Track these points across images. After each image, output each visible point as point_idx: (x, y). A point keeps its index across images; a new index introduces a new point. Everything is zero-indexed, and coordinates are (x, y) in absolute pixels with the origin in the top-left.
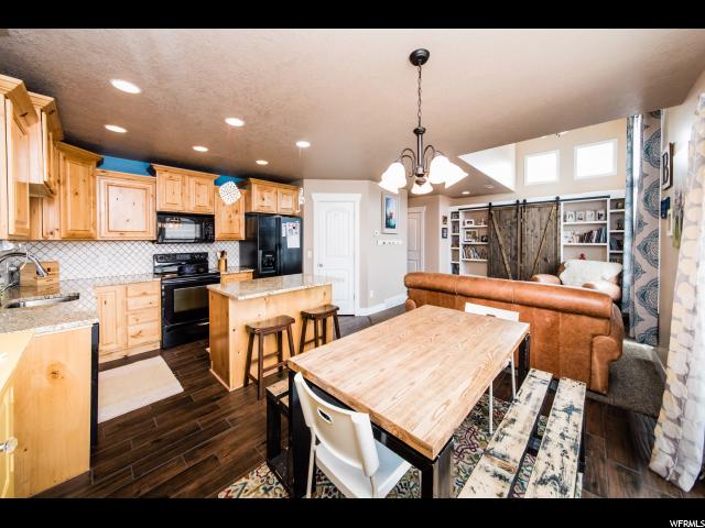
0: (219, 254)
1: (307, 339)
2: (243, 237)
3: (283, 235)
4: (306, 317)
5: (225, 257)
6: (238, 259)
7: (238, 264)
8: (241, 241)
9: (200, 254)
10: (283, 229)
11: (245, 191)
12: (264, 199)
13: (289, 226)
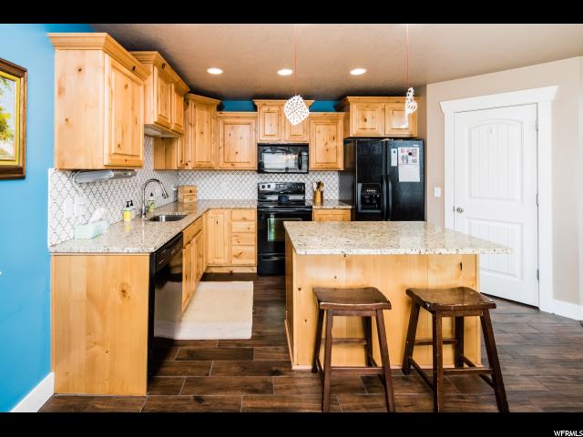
0: (315, 186)
1: (418, 337)
2: (341, 167)
3: (394, 163)
4: (416, 302)
5: (322, 189)
6: (337, 192)
7: (337, 198)
8: (340, 172)
9: (297, 184)
10: (394, 156)
11: (342, 114)
12: (366, 120)
13: (402, 151)
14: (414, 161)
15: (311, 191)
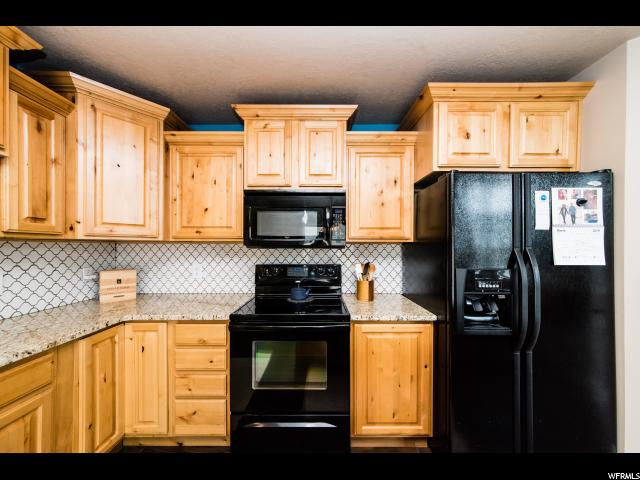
0: (360, 270)
2: (408, 234)
3: (542, 224)
5: (371, 275)
8: (406, 246)
11: (411, 136)
12: (468, 136)
13: (562, 197)
14: (591, 219)
15: (353, 279)
